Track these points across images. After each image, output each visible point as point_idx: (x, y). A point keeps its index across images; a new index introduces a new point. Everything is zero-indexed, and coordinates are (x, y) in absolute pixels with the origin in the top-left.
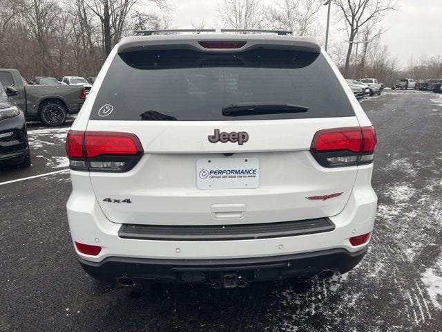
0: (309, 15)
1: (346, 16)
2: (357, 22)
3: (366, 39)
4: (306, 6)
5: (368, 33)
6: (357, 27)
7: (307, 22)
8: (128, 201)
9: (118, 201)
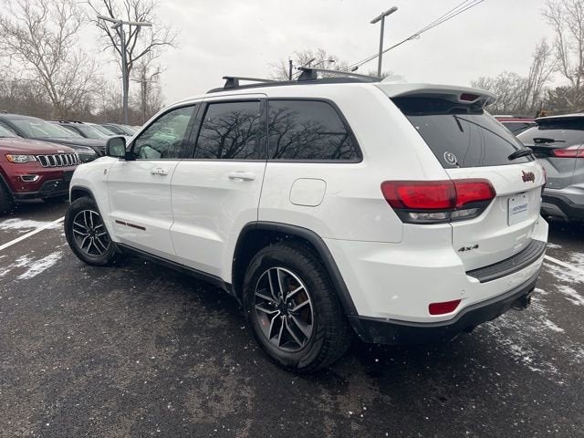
0: (64, 35)
1: (115, 45)
2: (130, 54)
3: (143, 77)
4: (58, 22)
5: (145, 70)
6: (131, 61)
7: (63, 44)
8: (477, 247)
9: (469, 249)
